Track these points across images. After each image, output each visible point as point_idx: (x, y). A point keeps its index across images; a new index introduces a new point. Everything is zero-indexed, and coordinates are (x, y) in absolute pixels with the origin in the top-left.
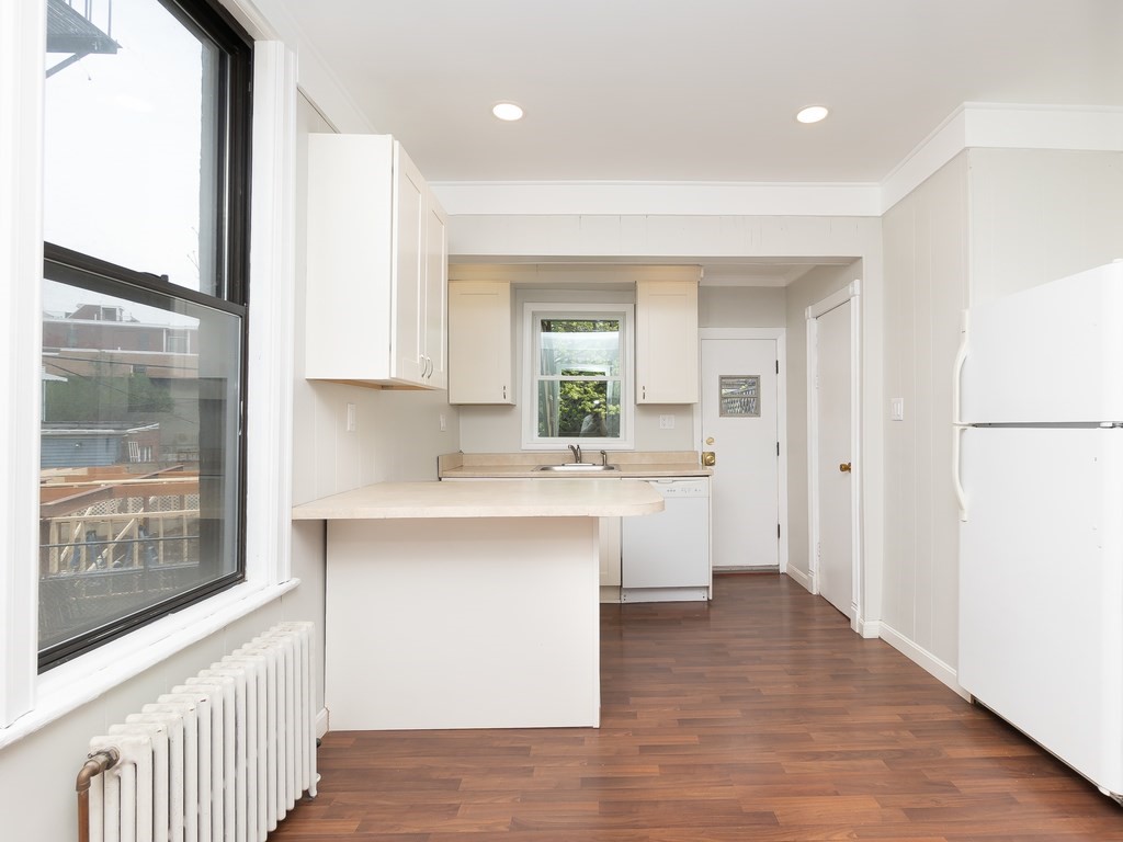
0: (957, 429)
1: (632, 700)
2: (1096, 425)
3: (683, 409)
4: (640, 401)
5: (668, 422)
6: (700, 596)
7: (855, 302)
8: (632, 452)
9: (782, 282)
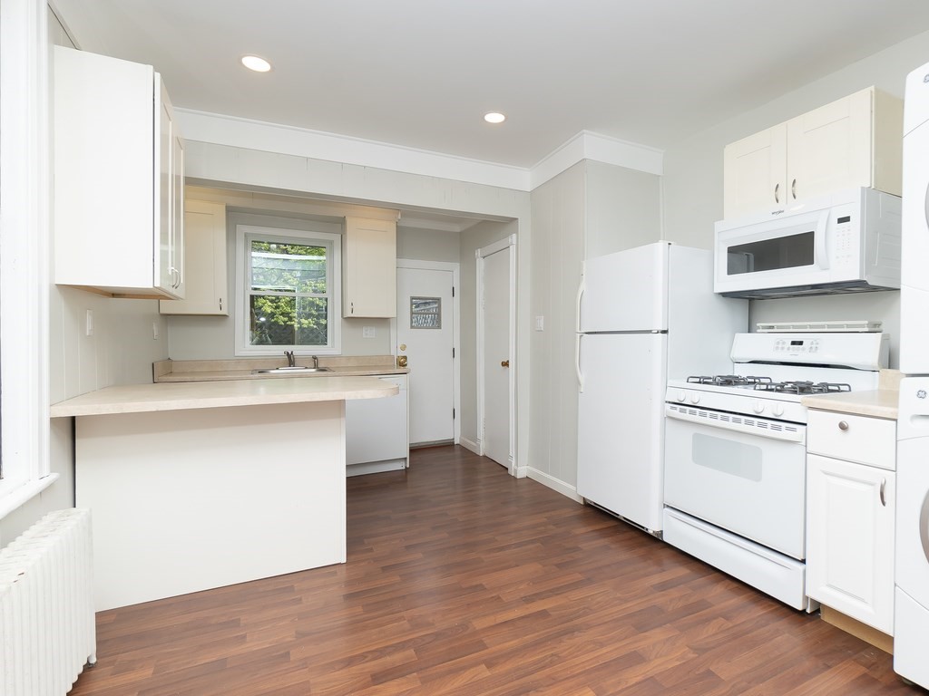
0: (579, 335)
1: (366, 541)
2: (650, 332)
3: (383, 322)
4: (350, 315)
5: (369, 333)
6: (400, 466)
7: (513, 249)
8: (339, 356)
9: (457, 229)
